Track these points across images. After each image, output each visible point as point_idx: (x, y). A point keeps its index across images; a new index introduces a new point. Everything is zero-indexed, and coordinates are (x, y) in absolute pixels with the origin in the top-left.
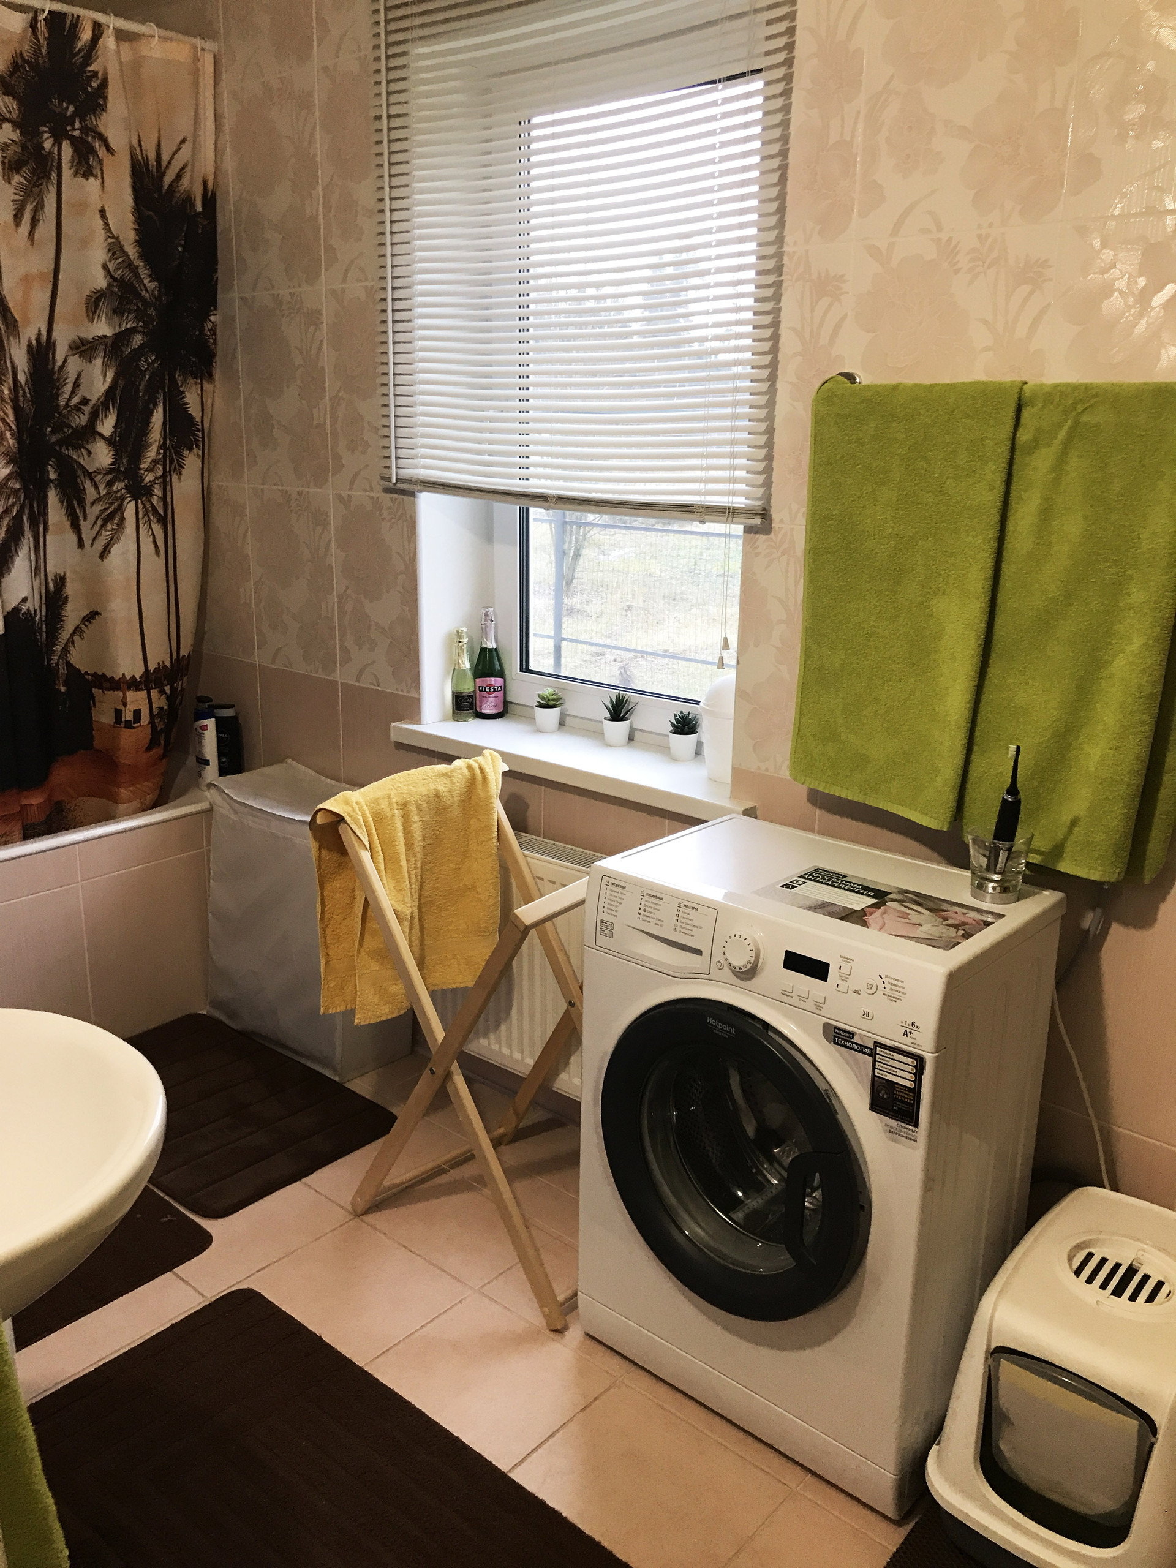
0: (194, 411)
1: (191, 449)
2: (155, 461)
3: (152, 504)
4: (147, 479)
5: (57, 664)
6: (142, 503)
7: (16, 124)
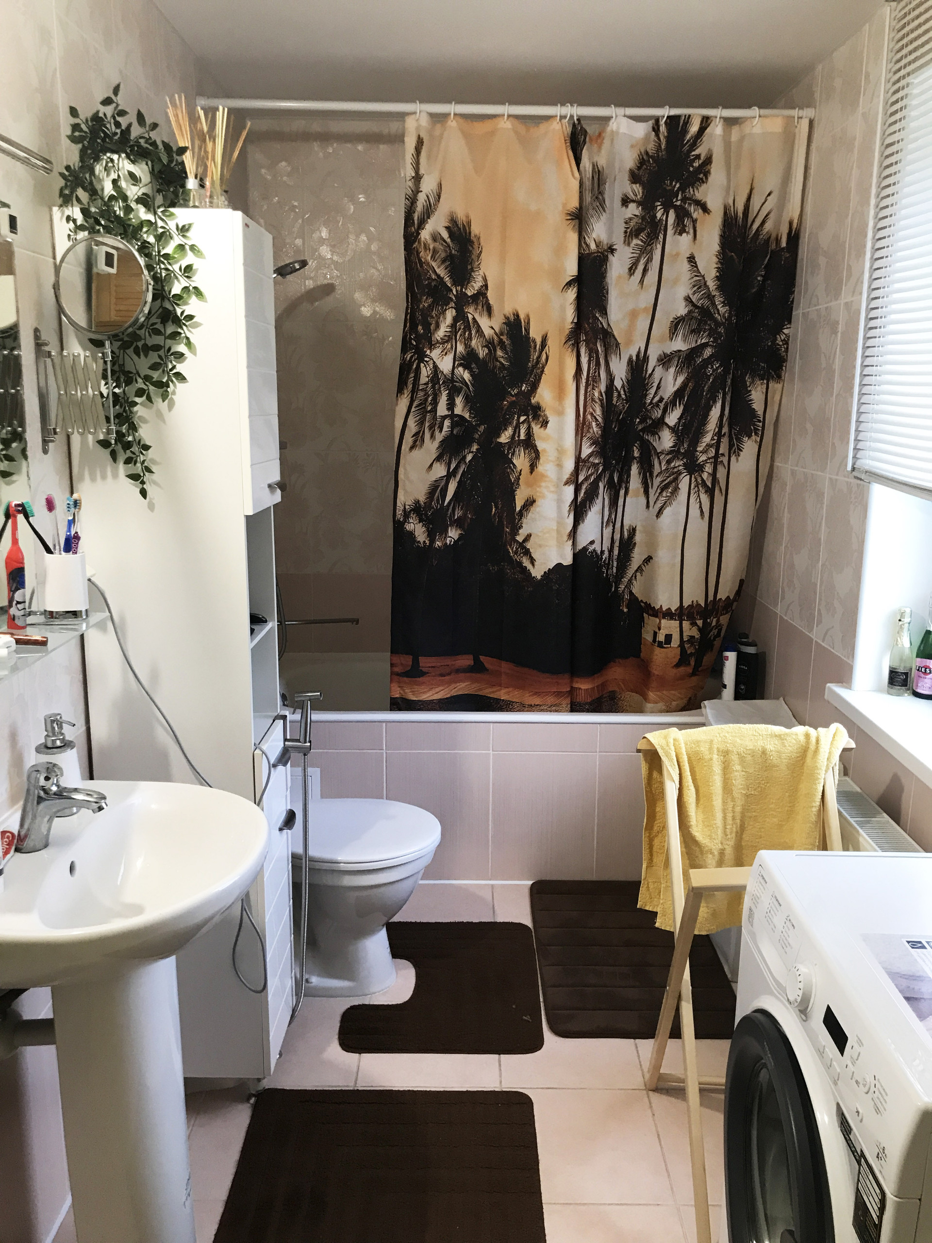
0: (758, 406)
1: (750, 436)
2: (709, 446)
3: (703, 480)
4: (701, 459)
5: (623, 592)
6: (695, 477)
7: (639, 203)
